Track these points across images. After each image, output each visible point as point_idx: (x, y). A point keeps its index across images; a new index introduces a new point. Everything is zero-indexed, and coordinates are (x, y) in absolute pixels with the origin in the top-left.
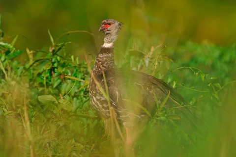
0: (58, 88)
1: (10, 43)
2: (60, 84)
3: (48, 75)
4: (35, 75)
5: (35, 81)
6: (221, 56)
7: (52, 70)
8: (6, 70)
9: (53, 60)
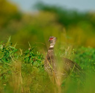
3: (28, 59)
9: (30, 53)
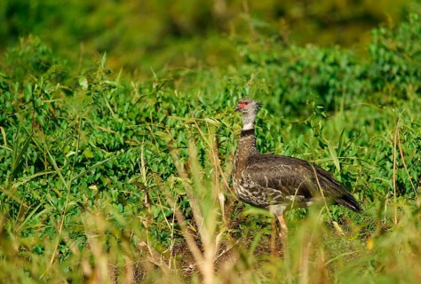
0: (164, 122)
1: (114, 80)
2: (166, 117)
4: (142, 110)
5: (141, 116)
6: (324, 59)
7: (157, 105)
8: (112, 106)
